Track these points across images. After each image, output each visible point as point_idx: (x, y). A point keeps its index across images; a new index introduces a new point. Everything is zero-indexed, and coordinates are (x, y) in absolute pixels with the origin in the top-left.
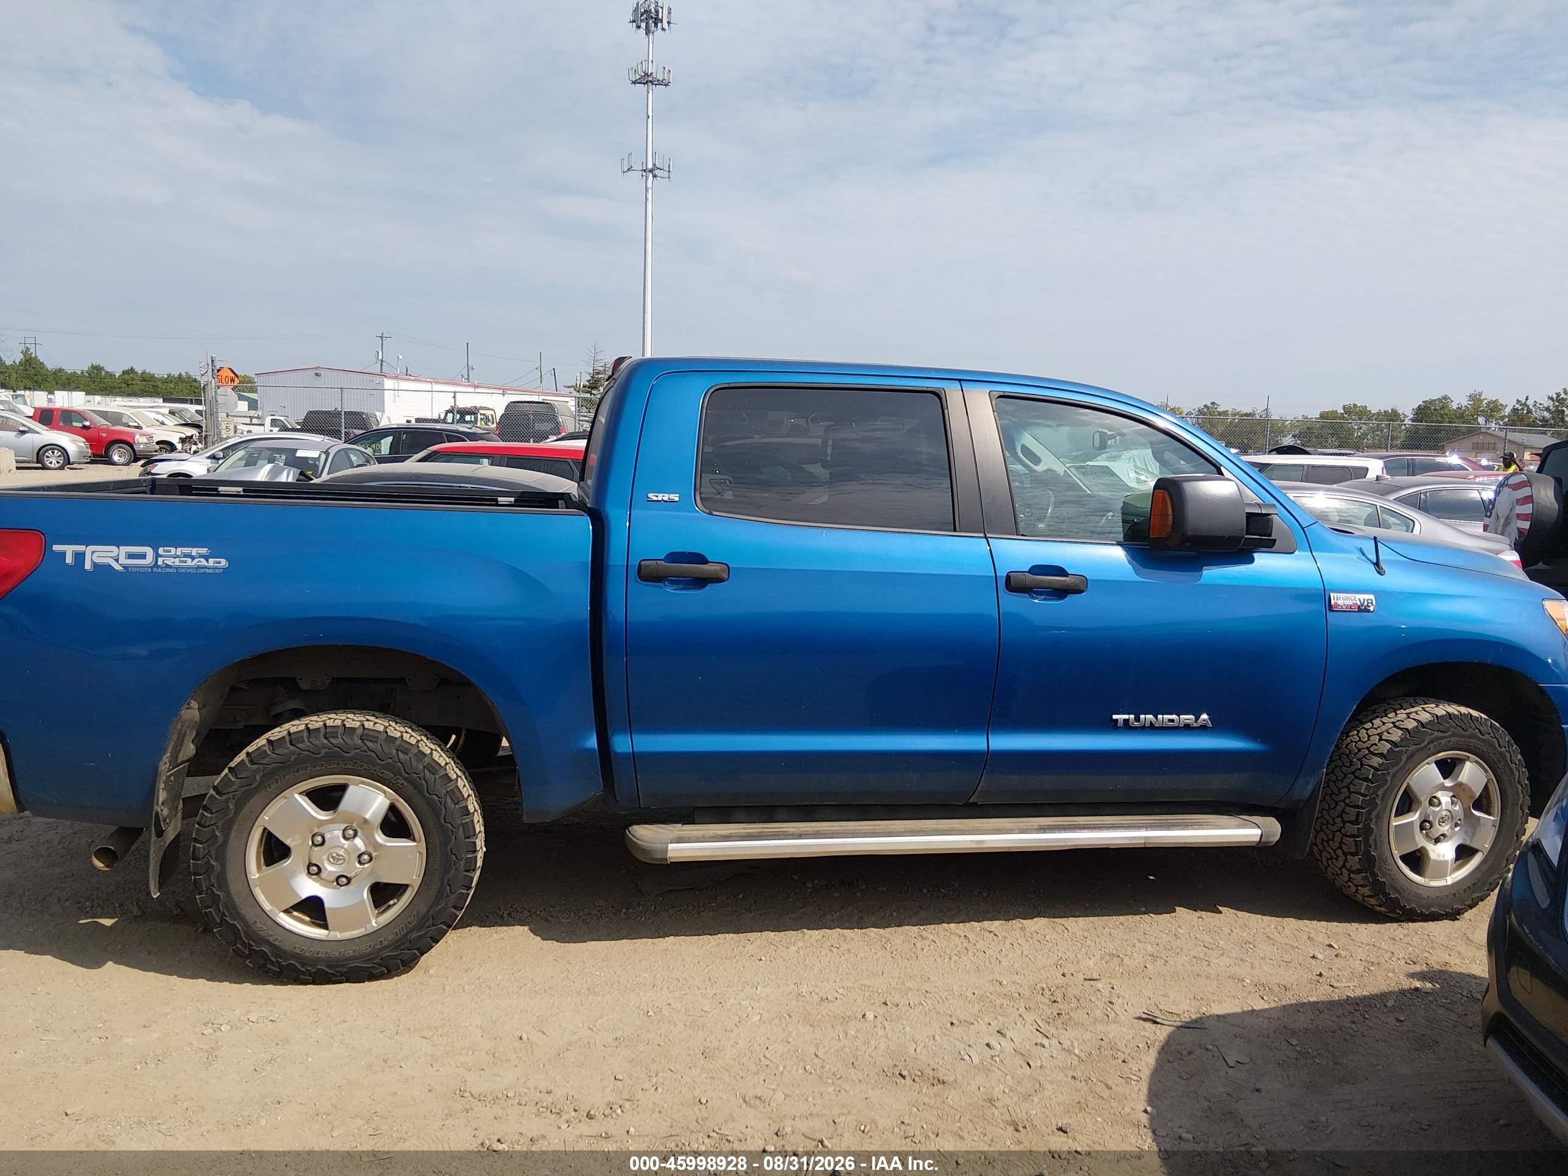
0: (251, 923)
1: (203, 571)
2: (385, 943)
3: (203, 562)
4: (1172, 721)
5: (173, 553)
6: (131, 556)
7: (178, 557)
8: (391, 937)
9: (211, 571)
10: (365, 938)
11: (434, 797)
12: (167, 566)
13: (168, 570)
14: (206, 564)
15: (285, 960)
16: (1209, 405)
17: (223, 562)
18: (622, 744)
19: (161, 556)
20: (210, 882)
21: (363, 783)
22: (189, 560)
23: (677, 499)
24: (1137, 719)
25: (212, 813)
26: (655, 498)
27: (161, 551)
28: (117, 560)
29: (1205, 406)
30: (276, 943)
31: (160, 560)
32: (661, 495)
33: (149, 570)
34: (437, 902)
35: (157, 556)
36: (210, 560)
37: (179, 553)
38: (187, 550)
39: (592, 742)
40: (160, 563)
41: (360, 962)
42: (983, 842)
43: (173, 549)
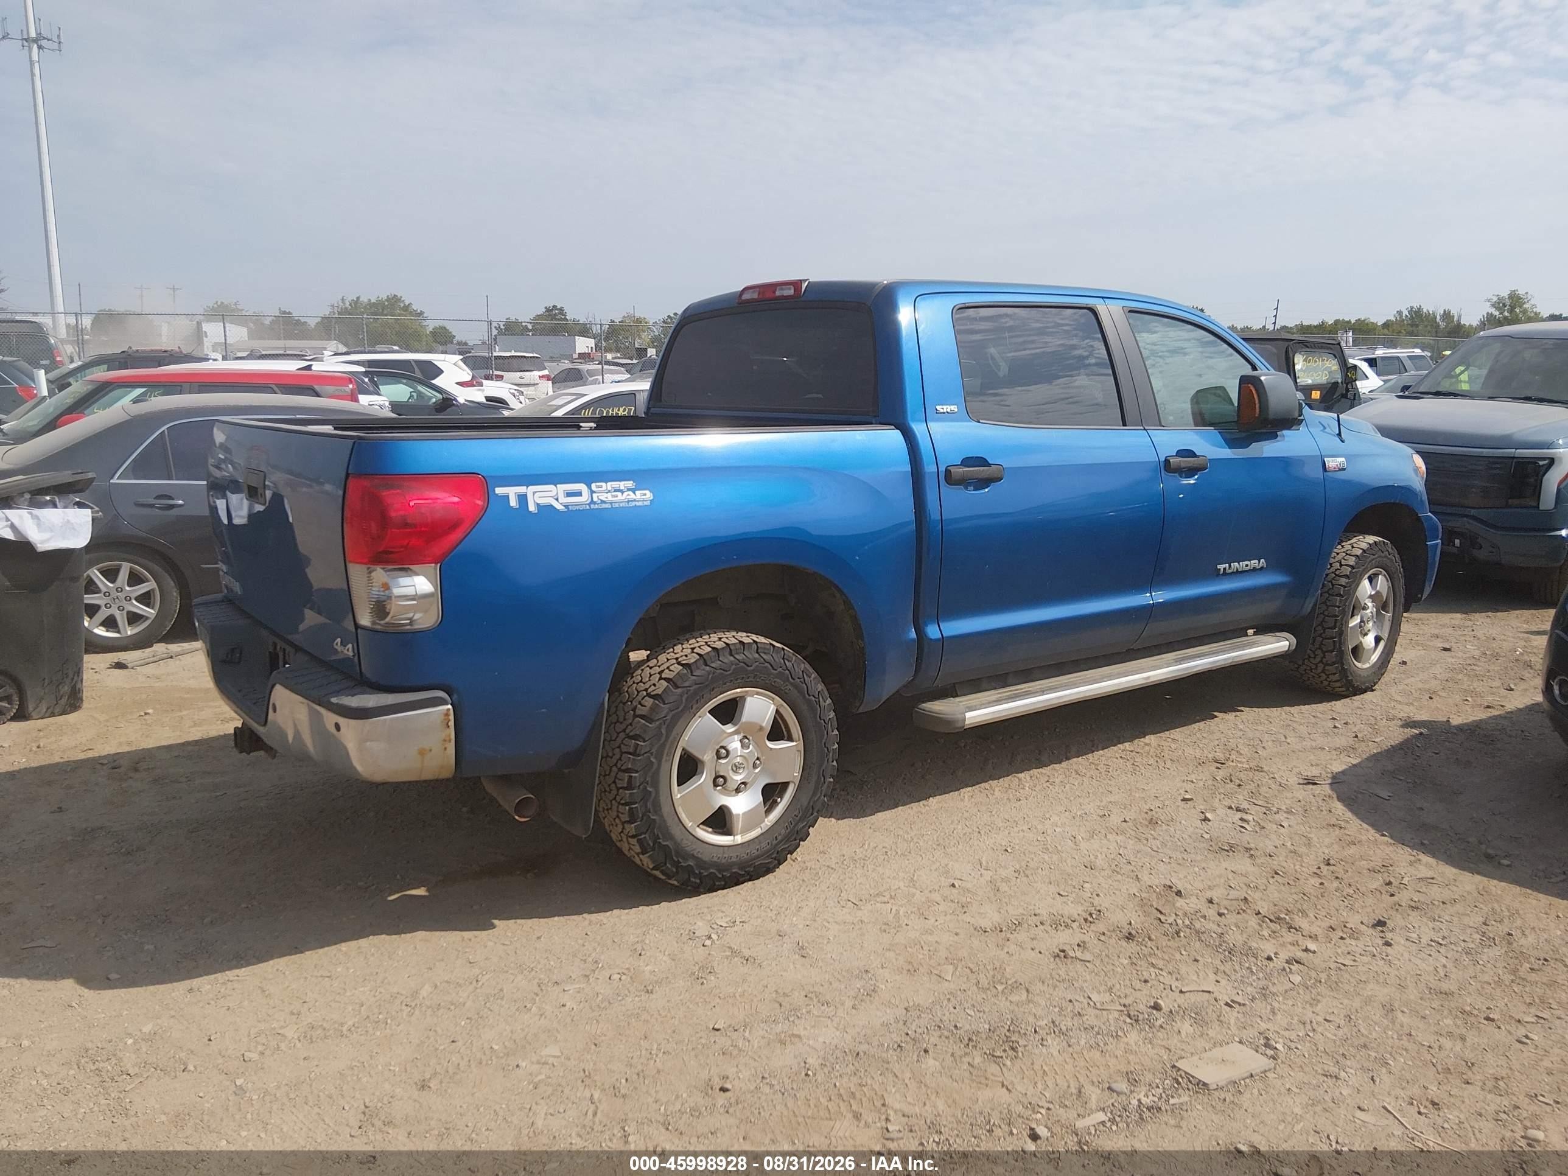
0: (679, 840)
1: (633, 504)
2: (779, 838)
3: (632, 496)
4: (1247, 566)
5: (604, 488)
6: (569, 494)
7: (609, 492)
8: (783, 831)
9: (640, 504)
10: (762, 837)
11: (812, 697)
12: (603, 502)
13: (604, 506)
14: (634, 497)
15: (706, 869)
16: (672, 315)
17: (649, 495)
18: (933, 631)
19: (595, 492)
20: (646, 807)
21: (758, 693)
22: (619, 494)
23: (956, 410)
24: (1230, 566)
25: (644, 741)
26: (942, 411)
27: (593, 486)
28: (557, 500)
29: (669, 316)
30: (700, 856)
31: (595, 496)
32: (945, 407)
33: (588, 507)
34: (814, 794)
35: (592, 492)
36: (637, 492)
37: (609, 488)
38: (616, 484)
39: (913, 634)
40: (595, 499)
41: (764, 859)
42: (1148, 678)
43: (603, 484)
